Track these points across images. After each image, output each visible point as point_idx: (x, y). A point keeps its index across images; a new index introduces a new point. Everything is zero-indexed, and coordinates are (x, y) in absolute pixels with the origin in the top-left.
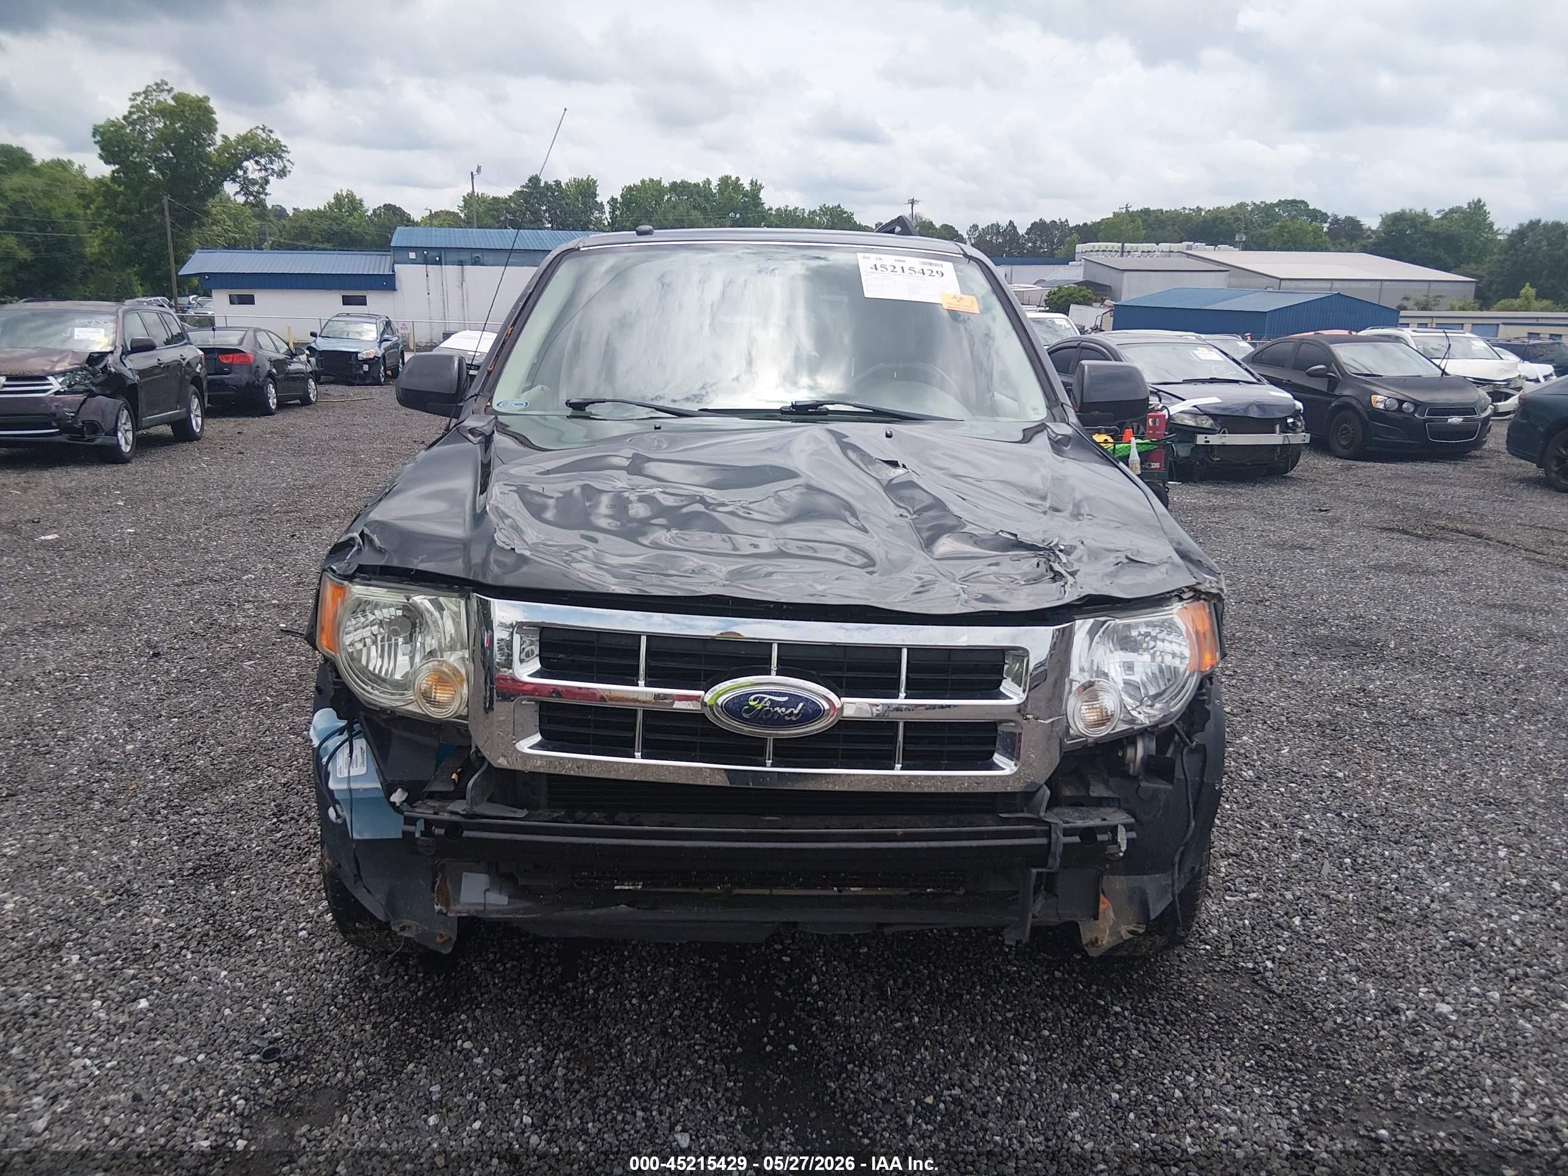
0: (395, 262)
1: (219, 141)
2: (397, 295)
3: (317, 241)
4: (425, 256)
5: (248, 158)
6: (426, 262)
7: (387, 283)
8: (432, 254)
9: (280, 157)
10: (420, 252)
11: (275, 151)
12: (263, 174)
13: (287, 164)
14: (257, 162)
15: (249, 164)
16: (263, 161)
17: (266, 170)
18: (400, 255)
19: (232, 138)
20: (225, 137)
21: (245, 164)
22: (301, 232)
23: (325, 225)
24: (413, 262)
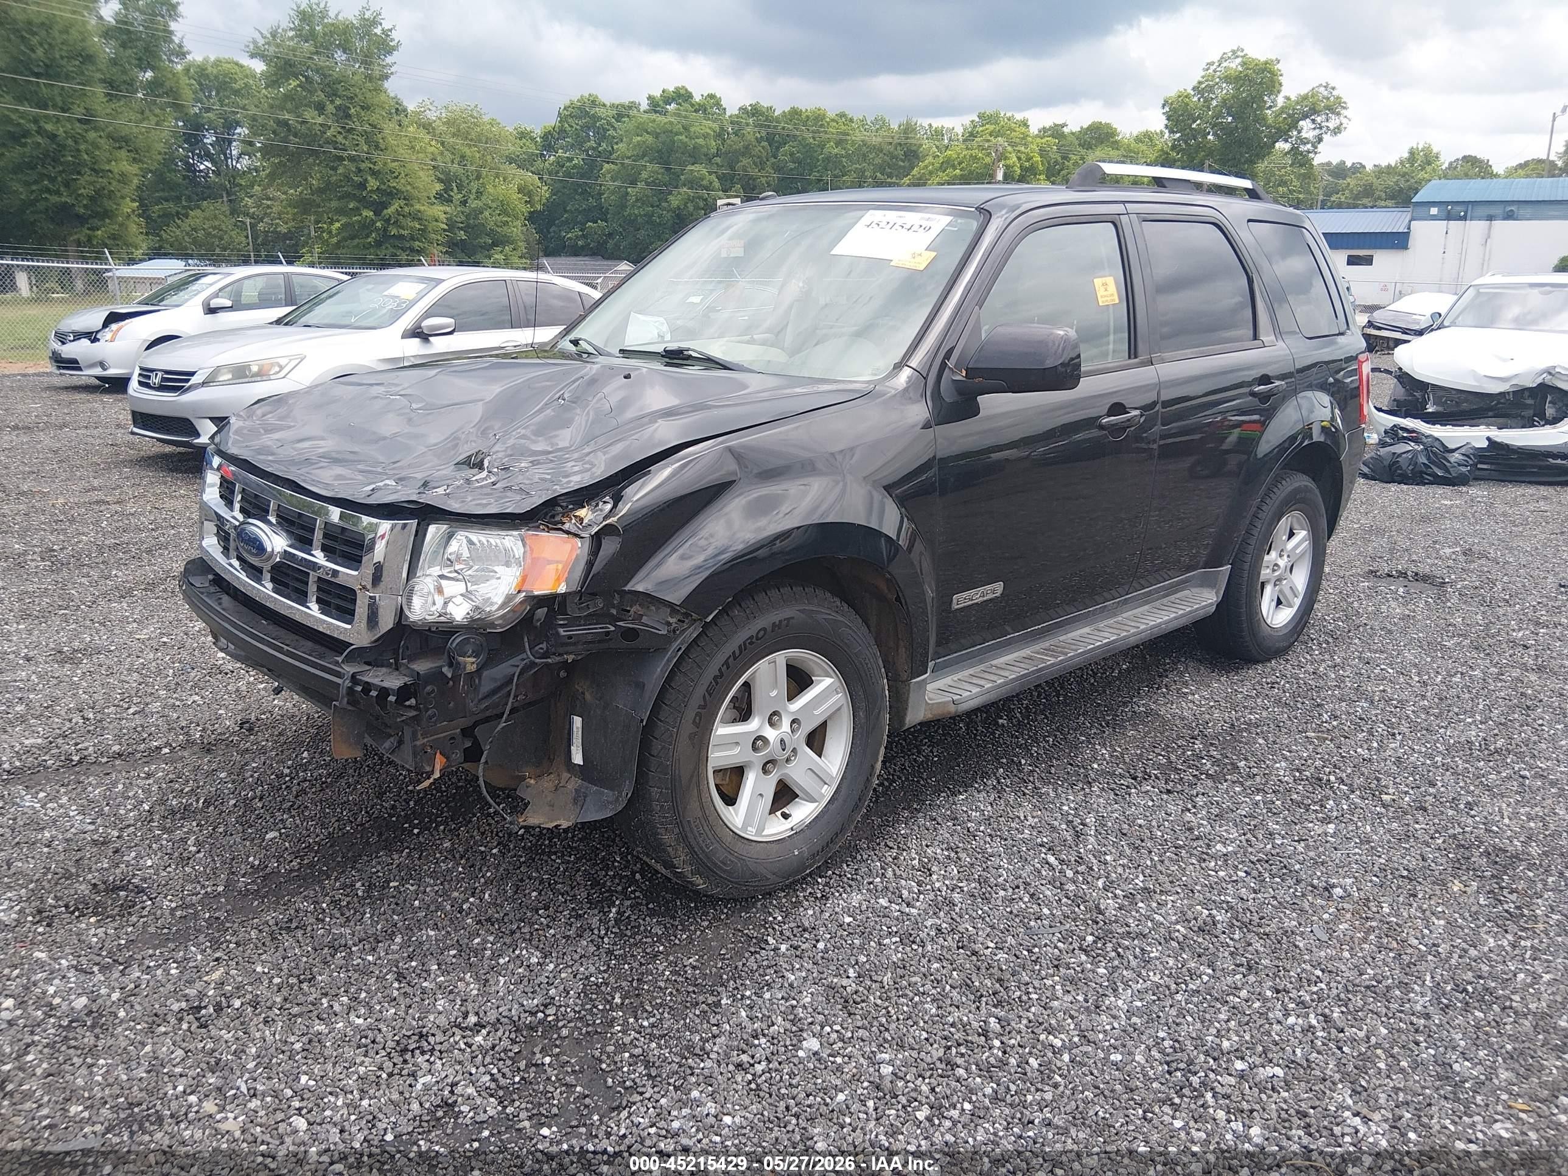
0: (1413, 219)
1: (1280, 101)
2: (1405, 252)
3: (1380, 198)
4: (1449, 211)
5: (1305, 117)
6: (1449, 217)
7: (1398, 241)
8: (1458, 208)
9: (1338, 114)
10: (1443, 207)
11: (1335, 107)
12: (1317, 132)
13: (1344, 121)
14: (1313, 121)
15: (1305, 124)
16: (1319, 119)
17: (1321, 128)
18: (1421, 211)
19: (1293, 98)
20: (1288, 98)
21: (1301, 123)
22: (1365, 189)
23: (1391, 181)
24: (1434, 218)
